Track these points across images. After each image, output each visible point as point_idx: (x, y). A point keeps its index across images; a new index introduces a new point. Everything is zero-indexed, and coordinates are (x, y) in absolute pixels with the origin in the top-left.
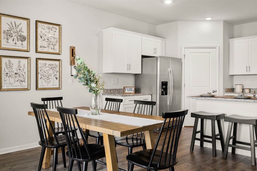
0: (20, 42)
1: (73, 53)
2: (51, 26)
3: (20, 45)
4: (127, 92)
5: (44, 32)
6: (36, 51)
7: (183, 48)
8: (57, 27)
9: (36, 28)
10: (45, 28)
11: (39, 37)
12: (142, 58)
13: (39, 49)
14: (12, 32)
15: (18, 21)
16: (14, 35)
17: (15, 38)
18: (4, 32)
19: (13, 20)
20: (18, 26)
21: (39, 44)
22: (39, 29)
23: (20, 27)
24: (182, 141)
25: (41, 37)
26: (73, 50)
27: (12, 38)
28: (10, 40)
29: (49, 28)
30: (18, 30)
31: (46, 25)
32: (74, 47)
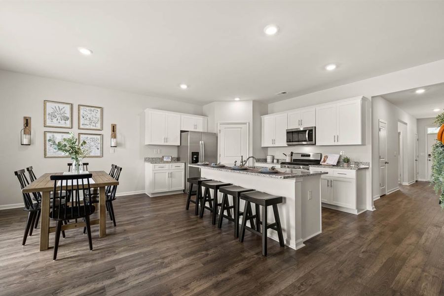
0: (64, 121)
1: (113, 129)
2: (93, 109)
3: (62, 124)
4: (165, 160)
5: (85, 113)
6: (79, 128)
7: (219, 124)
8: (99, 110)
9: (79, 110)
10: (87, 110)
11: (81, 117)
12: (181, 133)
13: (81, 127)
14: (56, 114)
15: (61, 106)
16: (58, 116)
17: (59, 118)
18: (49, 114)
19: (57, 105)
20: (62, 109)
21: (81, 123)
22: (82, 112)
23: (63, 110)
24: (184, 204)
25: (83, 117)
26: (114, 127)
27: (56, 119)
28: (55, 120)
29: (91, 111)
30: (62, 112)
31: (88, 108)
32: (115, 125)
